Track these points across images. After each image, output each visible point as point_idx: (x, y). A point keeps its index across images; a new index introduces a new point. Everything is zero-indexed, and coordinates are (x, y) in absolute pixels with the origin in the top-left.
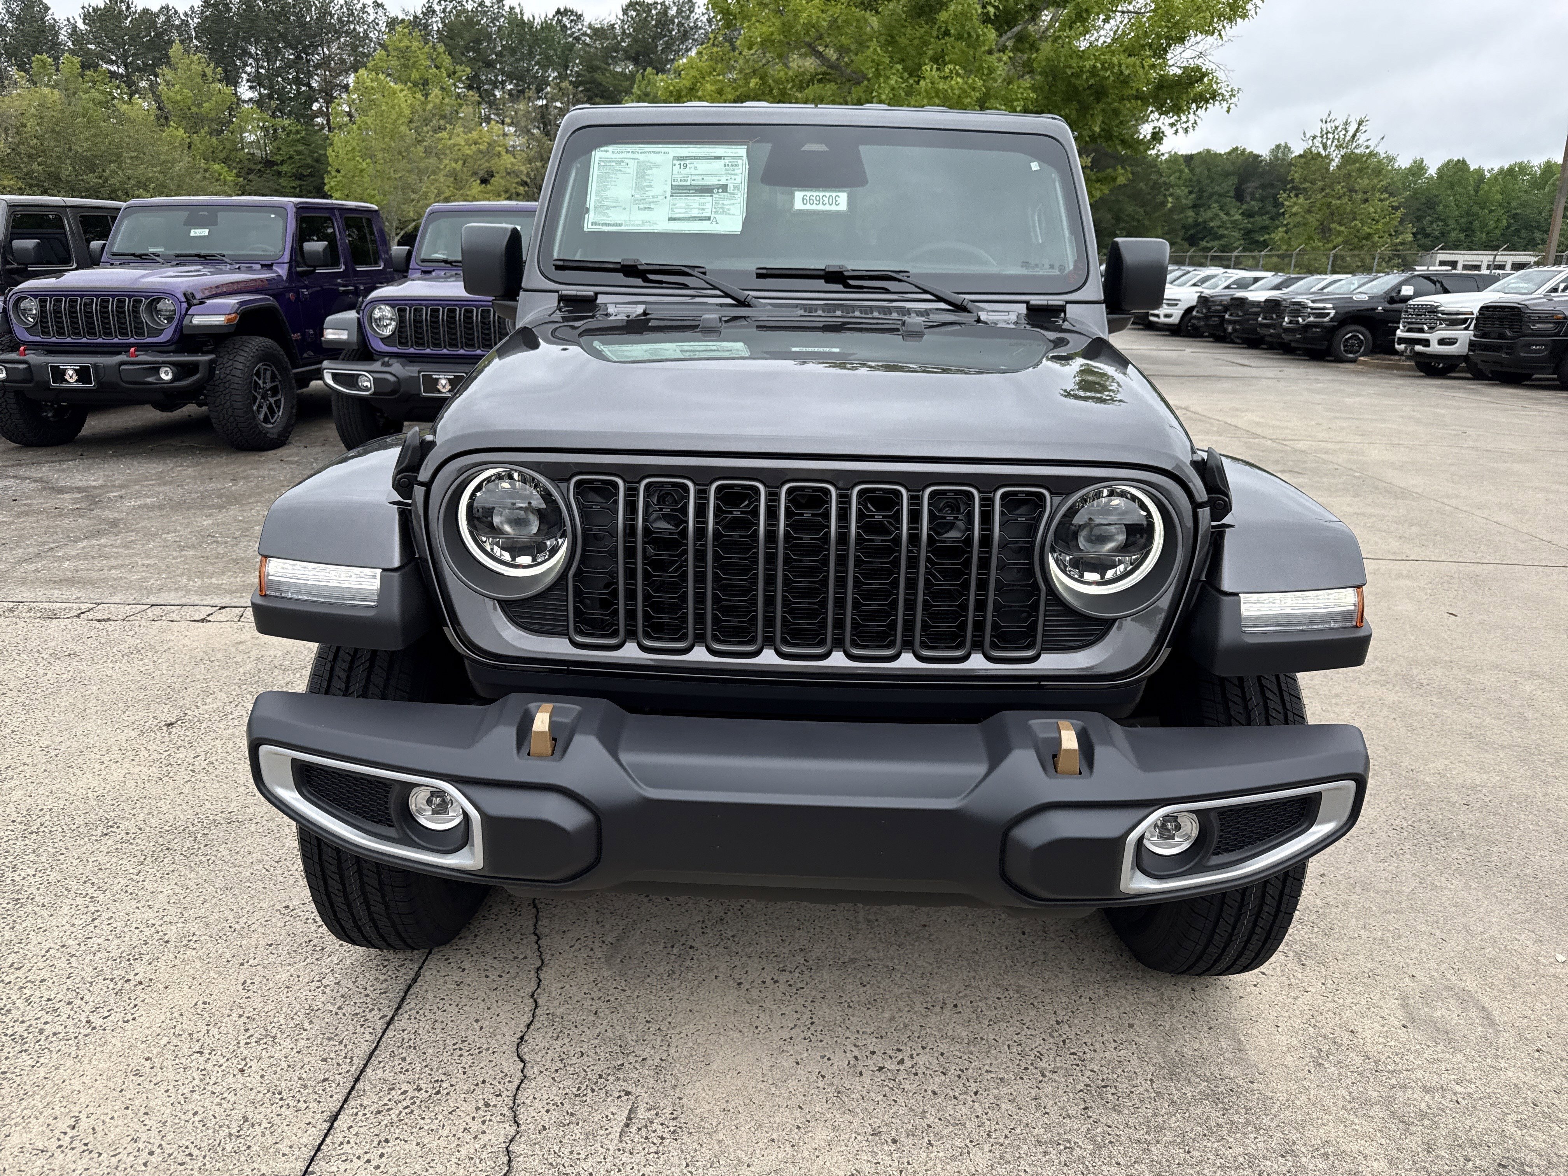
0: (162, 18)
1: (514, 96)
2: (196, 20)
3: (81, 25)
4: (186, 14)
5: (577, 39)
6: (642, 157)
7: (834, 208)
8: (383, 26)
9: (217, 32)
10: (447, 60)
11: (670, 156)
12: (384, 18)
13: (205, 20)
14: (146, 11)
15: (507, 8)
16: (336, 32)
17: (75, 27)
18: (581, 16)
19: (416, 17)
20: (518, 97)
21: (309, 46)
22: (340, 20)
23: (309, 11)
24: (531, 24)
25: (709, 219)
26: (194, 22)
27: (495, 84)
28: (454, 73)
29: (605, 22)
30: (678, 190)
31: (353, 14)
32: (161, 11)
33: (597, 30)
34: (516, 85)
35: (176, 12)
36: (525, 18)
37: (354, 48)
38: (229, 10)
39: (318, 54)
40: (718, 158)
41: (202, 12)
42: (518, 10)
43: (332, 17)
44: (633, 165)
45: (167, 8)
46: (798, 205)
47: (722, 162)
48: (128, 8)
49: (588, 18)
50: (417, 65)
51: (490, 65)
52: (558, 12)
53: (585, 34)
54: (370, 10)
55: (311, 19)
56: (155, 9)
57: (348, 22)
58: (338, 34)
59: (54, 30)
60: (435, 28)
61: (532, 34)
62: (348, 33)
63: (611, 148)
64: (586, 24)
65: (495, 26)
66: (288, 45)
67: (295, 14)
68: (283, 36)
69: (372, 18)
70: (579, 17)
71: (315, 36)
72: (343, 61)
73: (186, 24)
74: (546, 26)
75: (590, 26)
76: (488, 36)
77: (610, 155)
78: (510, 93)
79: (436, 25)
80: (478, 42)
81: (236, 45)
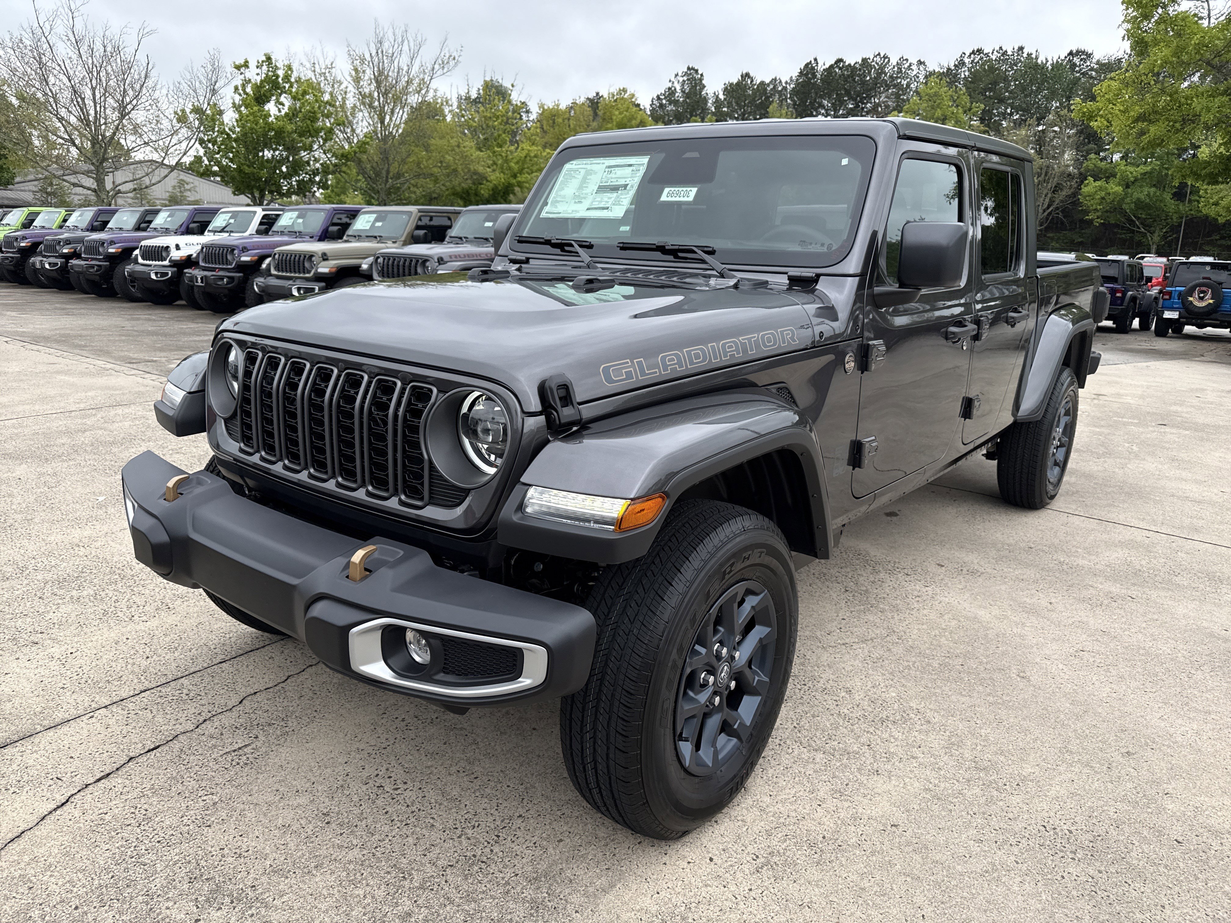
0: (771, 86)
1: (1018, 124)
2: (792, 86)
3: (722, 97)
4: (786, 83)
5: (1084, 74)
6: (589, 167)
7: (686, 199)
8: (922, 78)
9: (804, 93)
10: (966, 99)
11: (604, 166)
12: (923, 72)
13: (797, 84)
14: (762, 83)
15: (1025, 55)
16: (887, 85)
17: (717, 97)
18: (1091, 54)
19: (949, 69)
20: (1020, 124)
21: (865, 98)
22: (891, 77)
23: (870, 72)
24: (1043, 66)
25: (607, 208)
26: (790, 88)
27: (1004, 116)
28: (970, 109)
29: (1113, 58)
30: (602, 189)
31: (901, 71)
32: (771, 82)
33: (1105, 64)
34: (1021, 115)
35: (781, 82)
36: (1039, 61)
37: (898, 96)
38: (814, 76)
39: (871, 103)
40: (630, 165)
41: (797, 80)
42: (1034, 56)
43: (886, 75)
44: (583, 172)
45: (775, 79)
46: (664, 198)
47: (631, 168)
48: (752, 81)
49: (1097, 56)
50: (941, 106)
51: (1002, 101)
52: (1071, 53)
53: (1092, 69)
54: (914, 67)
55: (871, 78)
56: (767, 81)
57: (897, 78)
58: (888, 87)
59: (705, 100)
60: (963, 76)
61: (1042, 74)
62: (895, 86)
63: (574, 162)
64: (1094, 61)
65: (1013, 69)
66: (851, 98)
67: (859, 75)
68: (848, 93)
69: (915, 73)
70: (1089, 56)
71: (871, 90)
72: (887, 107)
73: (785, 88)
74: (1057, 66)
75: (1098, 62)
76: (1006, 79)
77: (573, 166)
78: (1015, 121)
79: (964, 73)
80: (996, 83)
81: (815, 101)
